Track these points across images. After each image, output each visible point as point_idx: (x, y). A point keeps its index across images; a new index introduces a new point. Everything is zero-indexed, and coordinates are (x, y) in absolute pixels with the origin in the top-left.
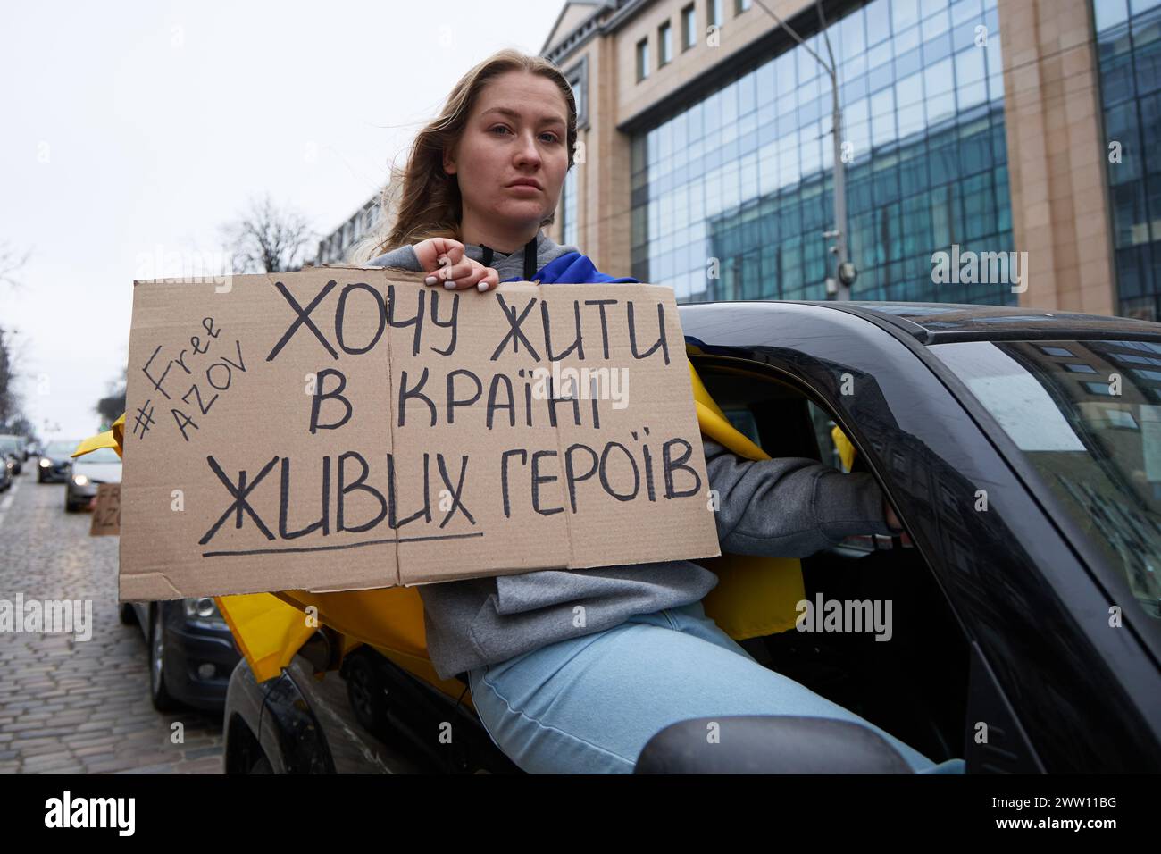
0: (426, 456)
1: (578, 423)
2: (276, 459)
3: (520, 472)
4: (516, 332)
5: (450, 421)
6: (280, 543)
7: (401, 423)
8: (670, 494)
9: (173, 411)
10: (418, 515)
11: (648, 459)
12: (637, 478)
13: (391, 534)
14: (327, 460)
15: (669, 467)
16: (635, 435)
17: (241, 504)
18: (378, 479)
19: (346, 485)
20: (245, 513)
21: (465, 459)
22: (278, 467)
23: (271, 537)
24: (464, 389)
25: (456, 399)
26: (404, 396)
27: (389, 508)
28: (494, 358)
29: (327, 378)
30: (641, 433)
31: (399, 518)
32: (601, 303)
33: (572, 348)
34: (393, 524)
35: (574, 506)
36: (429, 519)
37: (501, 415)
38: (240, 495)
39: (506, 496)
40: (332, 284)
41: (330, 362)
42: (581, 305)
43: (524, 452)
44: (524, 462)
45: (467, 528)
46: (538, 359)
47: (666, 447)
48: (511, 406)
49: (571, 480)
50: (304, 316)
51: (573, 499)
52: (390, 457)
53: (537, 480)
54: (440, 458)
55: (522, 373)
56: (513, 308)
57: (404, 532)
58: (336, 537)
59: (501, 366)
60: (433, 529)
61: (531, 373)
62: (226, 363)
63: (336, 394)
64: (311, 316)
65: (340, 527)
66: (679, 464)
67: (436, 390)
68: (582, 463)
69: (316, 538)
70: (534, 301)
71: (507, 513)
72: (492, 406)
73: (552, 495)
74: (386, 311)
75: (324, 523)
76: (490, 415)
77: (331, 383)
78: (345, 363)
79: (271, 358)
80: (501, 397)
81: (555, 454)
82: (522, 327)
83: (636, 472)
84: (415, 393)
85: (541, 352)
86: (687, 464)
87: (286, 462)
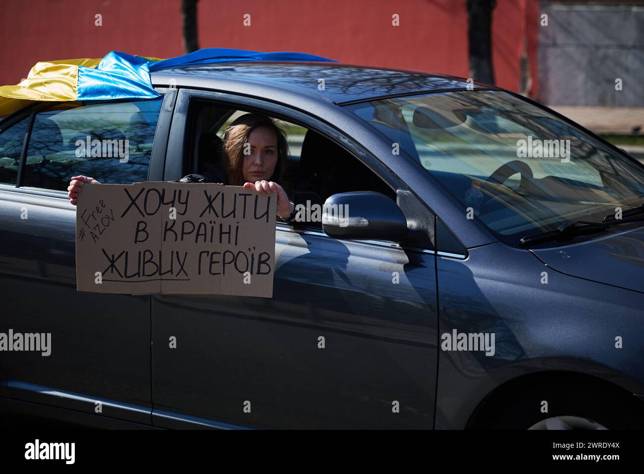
0: (172, 252)
1: (229, 242)
2: (124, 251)
3: (206, 259)
4: (210, 206)
5: (182, 240)
6: (124, 279)
7: (165, 240)
8: (259, 273)
9: (91, 232)
10: (168, 272)
11: (253, 259)
12: (248, 266)
13: (159, 277)
14: (140, 252)
15: (260, 263)
16: (249, 249)
17: (113, 266)
18: (156, 259)
19: (146, 261)
20: (114, 268)
21: (186, 253)
22: (124, 254)
23: (122, 277)
24: (188, 228)
25: (185, 231)
26: (166, 230)
27: (159, 268)
28: (201, 216)
29: (141, 224)
30: (252, 249)
31: (162, 273)
32: (245, 195)
33: (231, 213)
34: (160, 274)
35: (224, 272)
36: (172, 273)
37: (201, 238)
38: (113, 262)
39: (200, 267)
40: (143, 189)
41: (142, 219)
42: (237, 195)
43: (208, 252)
44: (208, 255)
45: (185, 277)
46: (218, 217)
47: (260, 255)
48: (205, 235)
49: (224, 263)
50: (133, 202)
51: (224, 270)
52: (160, 252)
53: (212, 262)
54: (177, 252)
55: (211, 222)
56: (210, 196)
57: (163, 277)
58: (142, 278)
59: (203, 220)
60: (173, 277)
61: (214, 222)
62: (107, 217)
63: (143, 230)
64: (136, 202)
65: (144, 275)
66: (264, 262)
67: (178, 229)
68: (229, 258)
69: (136, 278)
70: (219, 192)
71: (199, 273)
72: (198, 235)
73: (216, 268)
74: (162, 198)
75: (138, 273)
76: (197, 238)
77: (142, 226)
78: (147, 219)
79: (122, 217)
80: (202, 231)
81: (220, 253)
82: (213, 204)
83: (248, 263)
84: (170, 229)
85: (220, 214)
86: (267, 262)
87: (127, 253)
